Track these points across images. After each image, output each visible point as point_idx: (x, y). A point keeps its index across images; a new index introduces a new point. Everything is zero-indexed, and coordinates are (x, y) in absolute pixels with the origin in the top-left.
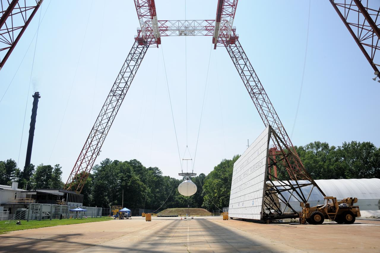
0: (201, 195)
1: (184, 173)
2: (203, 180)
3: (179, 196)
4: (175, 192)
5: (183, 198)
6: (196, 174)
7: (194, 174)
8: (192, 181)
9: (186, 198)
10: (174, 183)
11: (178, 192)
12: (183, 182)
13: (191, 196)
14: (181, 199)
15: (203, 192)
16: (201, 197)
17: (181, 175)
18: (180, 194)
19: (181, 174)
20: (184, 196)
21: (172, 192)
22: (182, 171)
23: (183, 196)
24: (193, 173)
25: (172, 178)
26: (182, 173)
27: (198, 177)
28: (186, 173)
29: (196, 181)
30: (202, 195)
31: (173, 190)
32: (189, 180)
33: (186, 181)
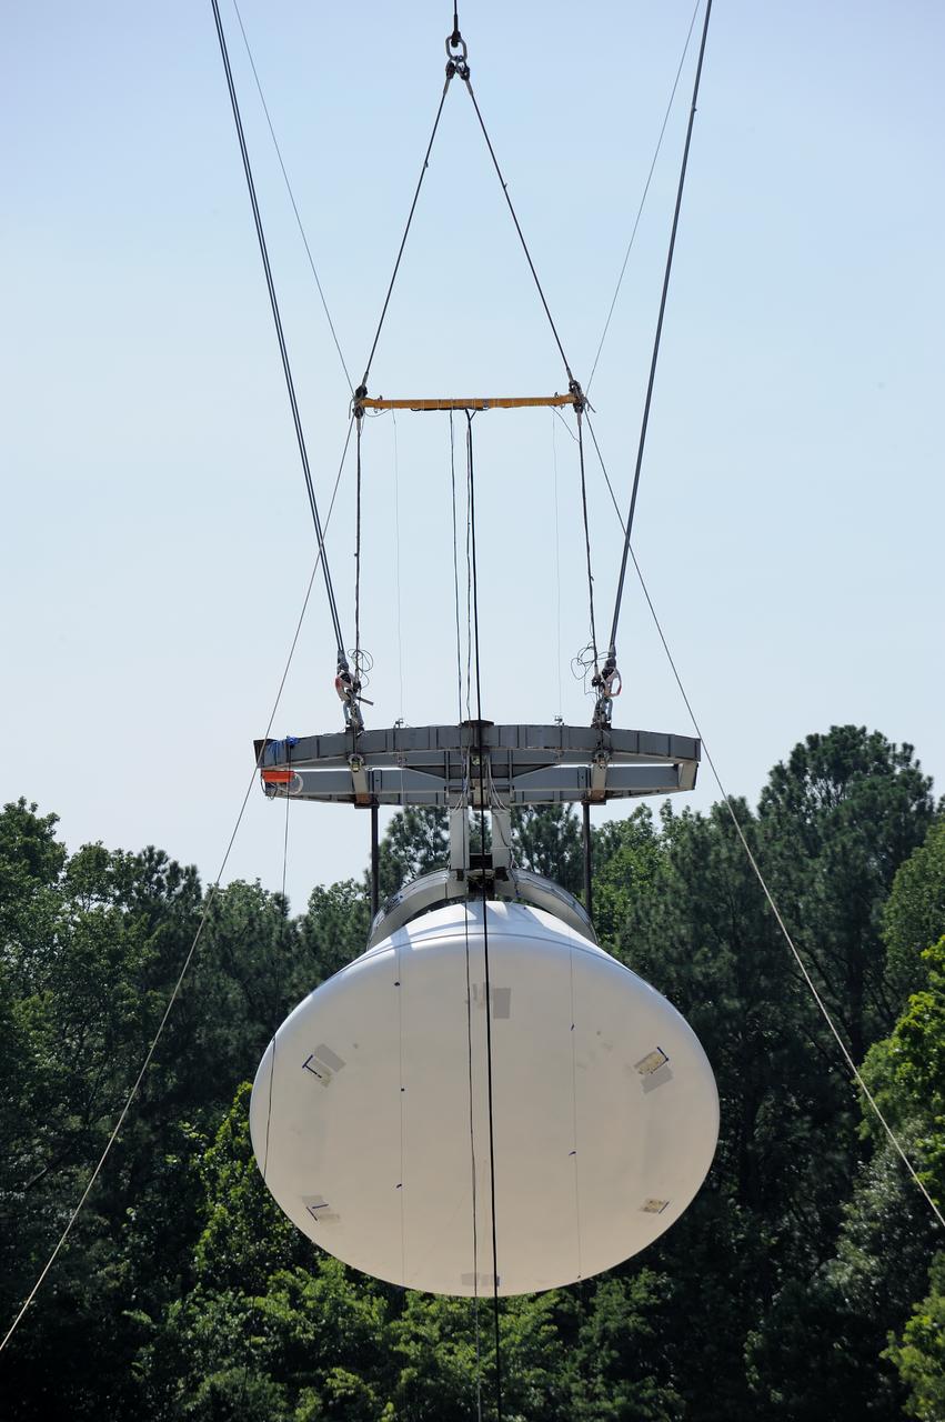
0: (840, 1276)
1: (396, 739)
2: (857, 894)
3: (274, 1305)
4: (187, 1192)
5: (370, 1356)
6: (688, 751)
7: (642, 743)
8: (602, 927)
9: (463, 1359)
10: (160, 974)
11: (260, 1209)
12: (381, 950)
13: (584, 1291)
14: (342, 1380)
15: (880, 1190)
16: (825, 1313)
17: (320, 791)
18: (305, 1253)
19: (316, 748)
20: (395, 1298)
21: (109, 1204)
22: (349, 686)
23: (370, 1310)
24: (602, 739)
25: (95, 857)
26: (355, 743)
27: (729, 814)
28: (435, 734)
29: (698, 914)
30: (848, 1268)
31: (134, 1163)
32: (519, 898)
33: (445, 926)
